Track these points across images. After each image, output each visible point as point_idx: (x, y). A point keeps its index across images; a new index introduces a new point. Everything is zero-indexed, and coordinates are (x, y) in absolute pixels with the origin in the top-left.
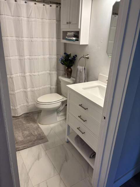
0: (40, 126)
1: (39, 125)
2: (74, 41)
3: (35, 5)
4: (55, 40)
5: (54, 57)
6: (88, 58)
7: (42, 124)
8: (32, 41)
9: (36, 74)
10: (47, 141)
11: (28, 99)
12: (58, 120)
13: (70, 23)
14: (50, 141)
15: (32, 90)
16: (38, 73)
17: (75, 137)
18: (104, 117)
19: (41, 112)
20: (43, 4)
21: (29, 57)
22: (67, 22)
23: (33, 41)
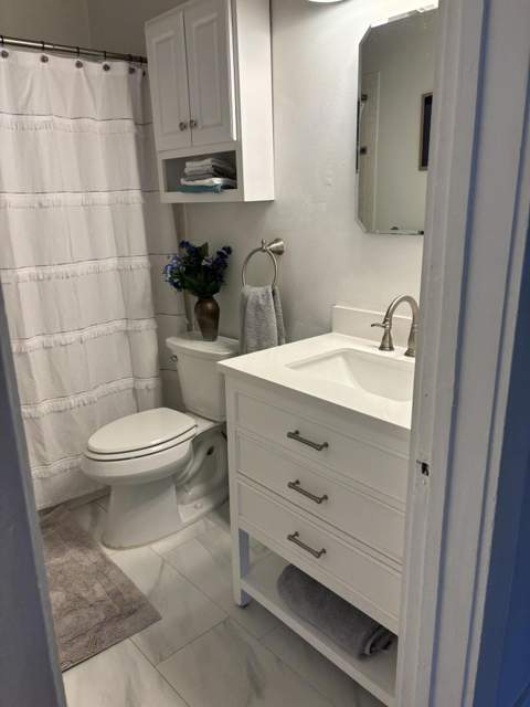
0: (114, 556)
1: (108, 552)
2: (217, 192)
3: (45, 64)
4: (135, 196)
5: (140, 262)
6: (279, 252)
7: (121, 548)
8: (41, 205)
9: (71, 337)
10: (157, 618)
11: (43, 445)
12: (185, 520)
13: (193, 124)
14: (169, 615)
15: (56, 409)
16: (78, 334)
17: (280, 579)
18: (420, 466)
19: (109, 495)
20: (76, 60)
21: (33, 270)
22: (181, 124)
23: (45, 204)
